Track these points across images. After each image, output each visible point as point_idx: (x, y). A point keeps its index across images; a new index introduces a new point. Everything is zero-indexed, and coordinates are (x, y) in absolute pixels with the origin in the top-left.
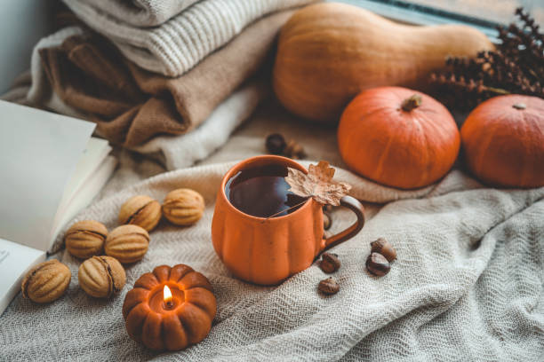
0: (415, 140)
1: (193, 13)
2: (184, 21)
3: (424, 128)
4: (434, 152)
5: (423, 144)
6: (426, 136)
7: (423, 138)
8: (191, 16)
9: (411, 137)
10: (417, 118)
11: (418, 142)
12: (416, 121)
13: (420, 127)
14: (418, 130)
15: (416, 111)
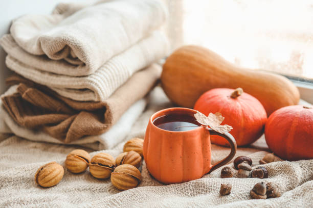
0: (236, 112)
1: (108, 64)
2: (105, 69)
3: (242, 106)
4: (247, 120)
5: (241, 114)
6: (243, 110)
7: (241, 111)
8: (108, 66)
9: (233, 110)
10: (239, 102)
11: (237, 113)
12: (238, 103)
13: (240, 105)
14: (238, 107)
15: (239, 98)
